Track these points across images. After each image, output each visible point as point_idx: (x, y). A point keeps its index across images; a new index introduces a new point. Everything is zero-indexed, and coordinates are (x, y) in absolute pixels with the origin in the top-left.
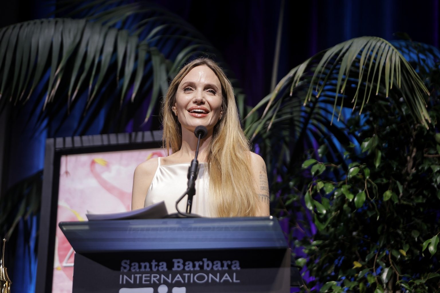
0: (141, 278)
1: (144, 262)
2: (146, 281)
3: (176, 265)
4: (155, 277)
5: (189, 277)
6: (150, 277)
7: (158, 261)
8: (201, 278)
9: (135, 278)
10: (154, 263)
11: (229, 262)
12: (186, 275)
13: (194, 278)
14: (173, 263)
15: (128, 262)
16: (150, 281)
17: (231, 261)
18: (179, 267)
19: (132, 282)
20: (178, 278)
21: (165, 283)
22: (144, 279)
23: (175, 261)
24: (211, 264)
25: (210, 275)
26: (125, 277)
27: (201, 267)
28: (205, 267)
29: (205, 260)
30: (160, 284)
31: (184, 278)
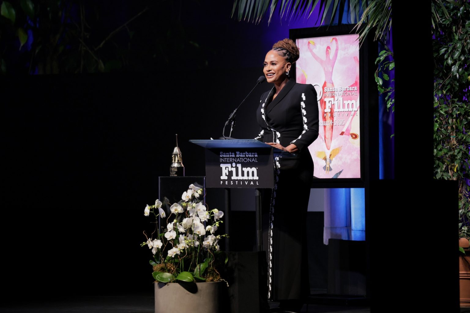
0: (227, 159)
1: (227, 153)
2: (228, 161)
3: (237, 154)
4: (231, 159)
5: (242, 159)
6: (229, 159)
7: (232, 152)
8: (246, 160)
9: (225, 159)
10: (230, 153)
11: (254, 153)
12: (241, 158)
13: (243, 160)
14: (236, 153)
15: (222, 152)
16: (229, 161)
17: (255, 153)
18: (238, 155)
19: (224, 161)
20: (238, 160)
21: (235, 162)
22: (228, 160)
23: (237, 152)
24: (248, 154)
25: (248, 159)
26: (222, 159)
27: (245, 155)
28: (247, 156)
29: (246, 152)
30: (233, 162)
31: (240, 159)
